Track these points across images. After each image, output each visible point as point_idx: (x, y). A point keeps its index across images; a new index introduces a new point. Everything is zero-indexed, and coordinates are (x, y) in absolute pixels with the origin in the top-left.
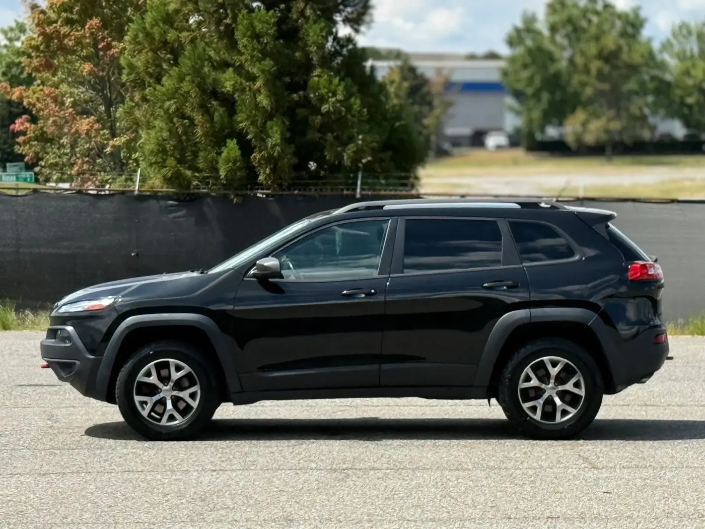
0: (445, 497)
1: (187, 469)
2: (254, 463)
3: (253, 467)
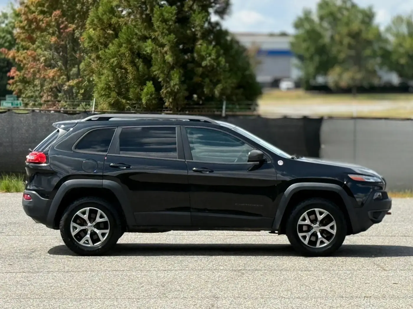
0: (302, 285)
1: (149, 269)
2: (187, 266)
3: (187, 269)
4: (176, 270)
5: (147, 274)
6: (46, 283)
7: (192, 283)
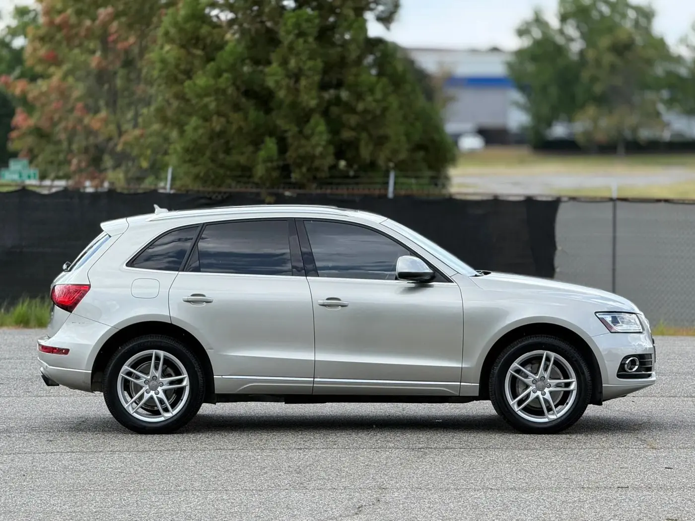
4: (317, 449)
5: (271, 454)
6: (111, 468)
7: (344, 467)
